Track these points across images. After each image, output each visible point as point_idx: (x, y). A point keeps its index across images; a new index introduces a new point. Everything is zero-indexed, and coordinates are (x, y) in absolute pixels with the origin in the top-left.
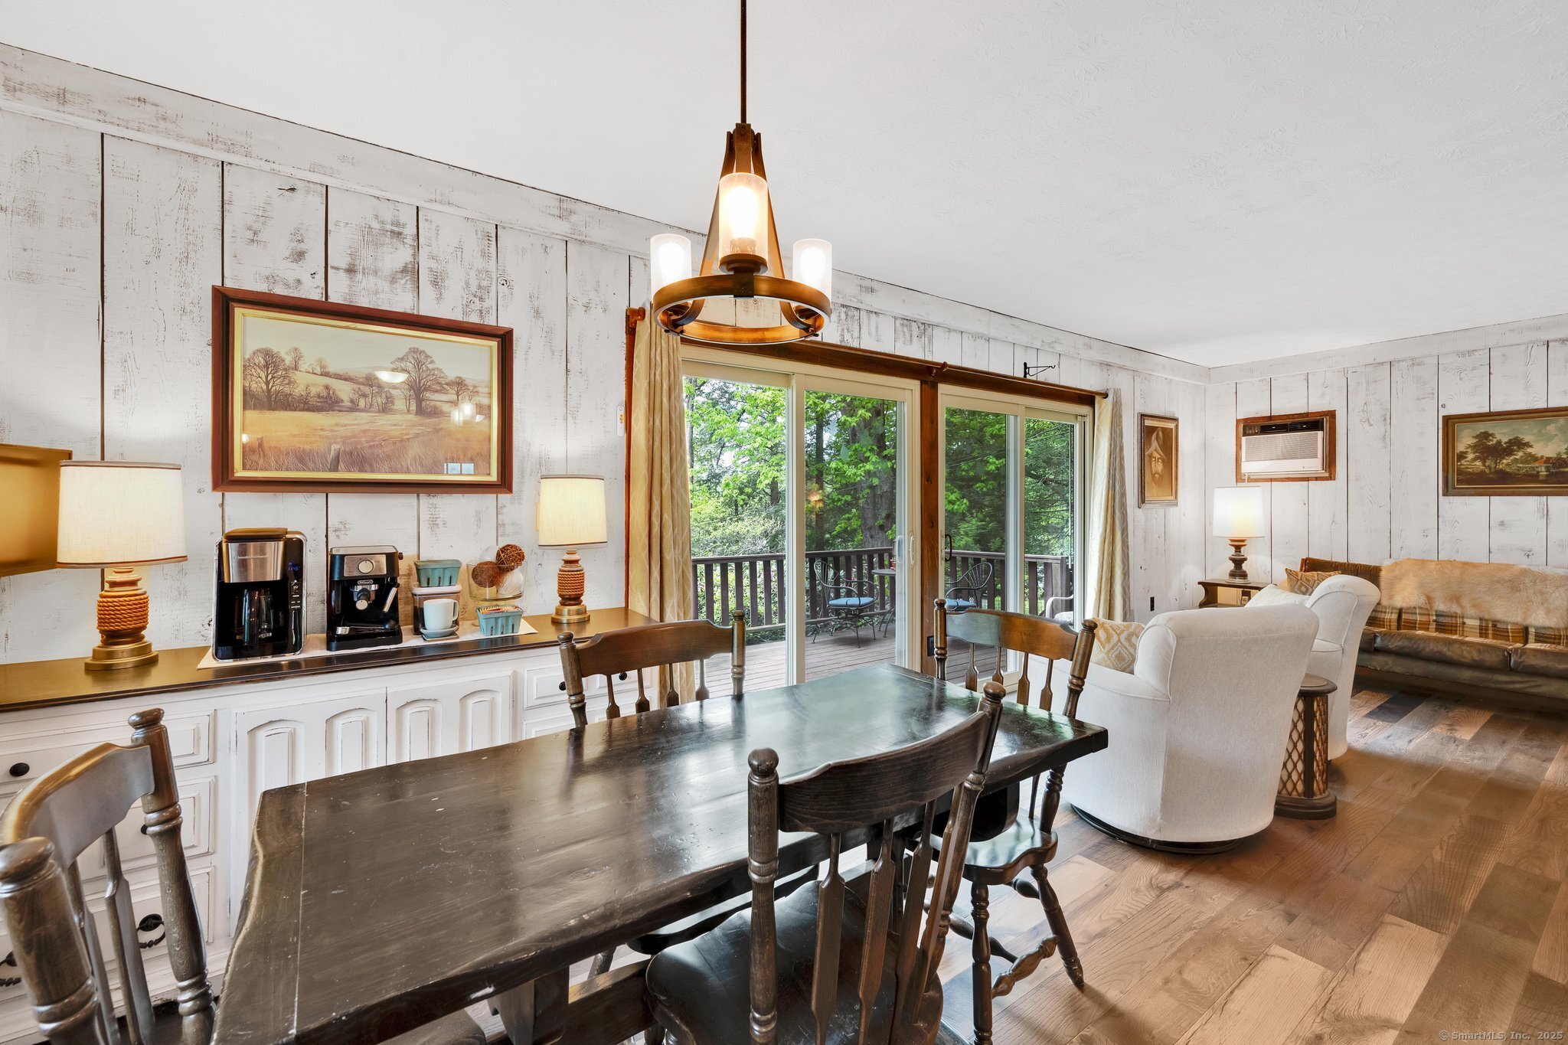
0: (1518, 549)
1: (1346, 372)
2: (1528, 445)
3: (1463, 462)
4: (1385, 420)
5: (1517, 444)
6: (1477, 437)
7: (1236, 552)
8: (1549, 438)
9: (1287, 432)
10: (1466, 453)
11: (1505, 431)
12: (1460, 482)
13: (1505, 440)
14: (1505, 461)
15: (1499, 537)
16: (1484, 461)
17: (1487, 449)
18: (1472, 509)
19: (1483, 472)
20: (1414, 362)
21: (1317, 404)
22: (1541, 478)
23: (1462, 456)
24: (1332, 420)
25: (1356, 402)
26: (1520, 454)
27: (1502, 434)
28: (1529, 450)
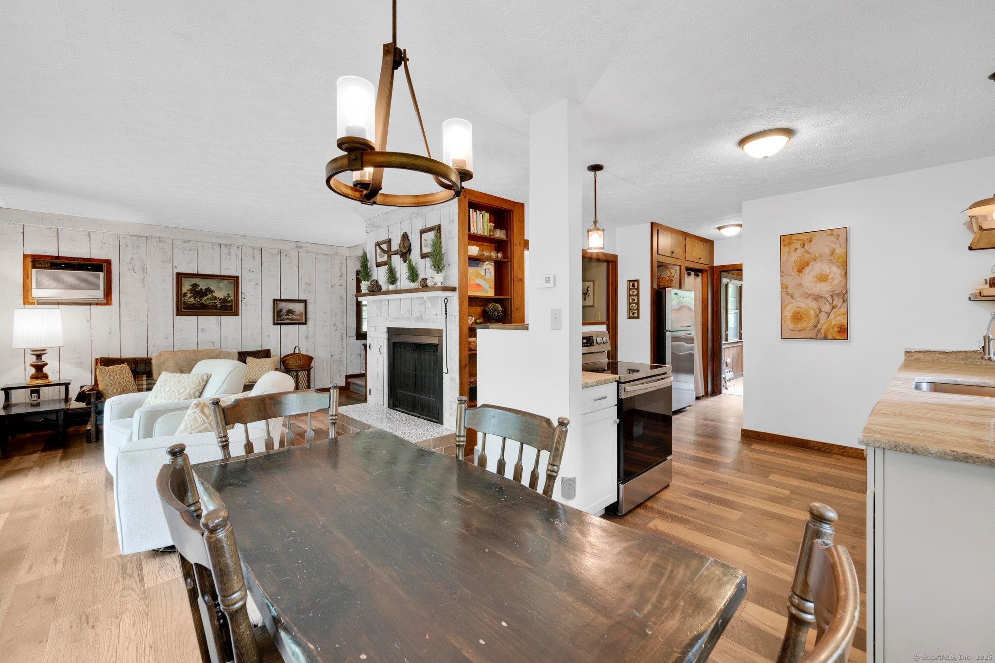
0: (209, 342)
1: (118, 236)
2: (213, 292)
3: (185, 298)
4: (144, 270)
5: (209, 291)
6: (192, 285)
7: (37, 359)
8: (221, 289)
9: (75, 270)
10: (187, 293)
11: (204, 284)
12: (184, 308)
13: (204, 288)
14: (204, 299)
15: (202, 336)
16: (195, 298)
17: (197, 292)
18: (189, 322)
19: (194, 304)
20: (160, 240)
21: (97, 253)
22: (218, 308)
23: (185, 295)
24: (108, 266)
25: (126, 256)
26: (210, 296)
27: (203, 285)
28: (214, 294)
